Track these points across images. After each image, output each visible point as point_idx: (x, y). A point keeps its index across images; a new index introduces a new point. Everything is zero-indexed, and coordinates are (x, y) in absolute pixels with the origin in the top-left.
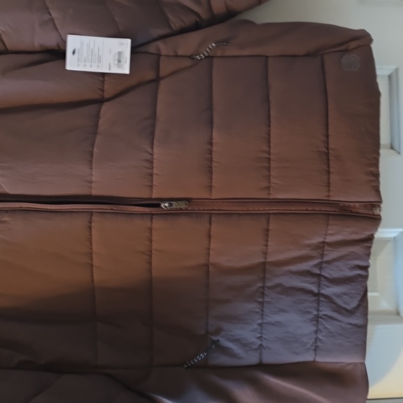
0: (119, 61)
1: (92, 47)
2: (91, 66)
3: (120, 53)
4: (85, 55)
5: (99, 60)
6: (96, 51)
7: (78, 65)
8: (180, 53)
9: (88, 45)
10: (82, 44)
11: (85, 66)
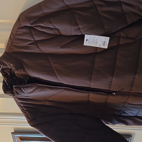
0: (104, 44)
1: (94, 38)
2: (93, 45)
3: (105, 42)
4: (91, 41)
5: (96, 43)
6: (96, 40)
7: (88, 44)
8: (129, 36)
9: (93, 38)
10: (90, 38)
11: (91, 44)
